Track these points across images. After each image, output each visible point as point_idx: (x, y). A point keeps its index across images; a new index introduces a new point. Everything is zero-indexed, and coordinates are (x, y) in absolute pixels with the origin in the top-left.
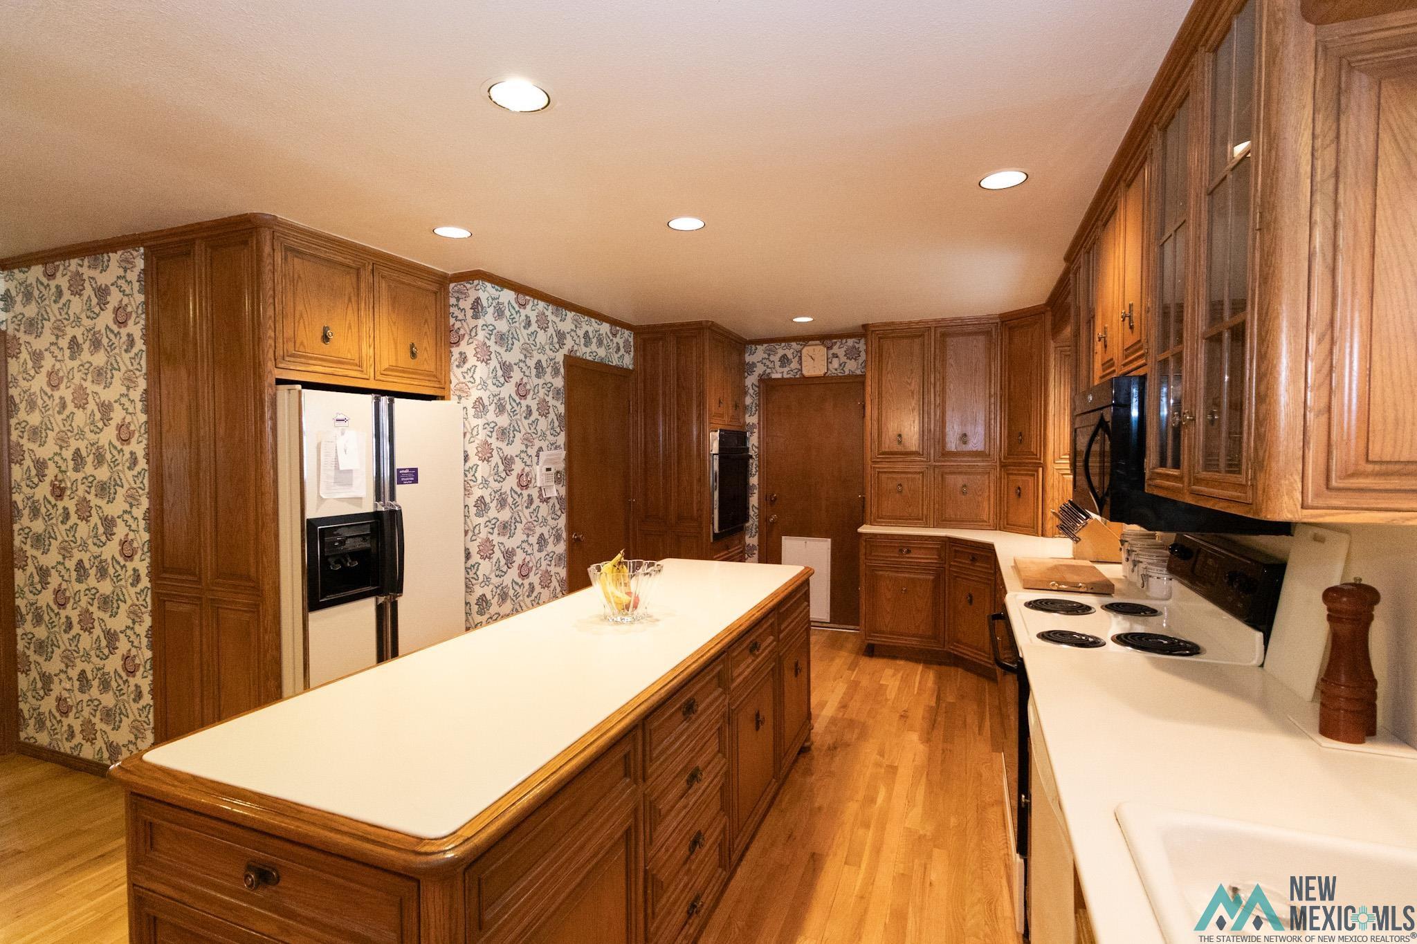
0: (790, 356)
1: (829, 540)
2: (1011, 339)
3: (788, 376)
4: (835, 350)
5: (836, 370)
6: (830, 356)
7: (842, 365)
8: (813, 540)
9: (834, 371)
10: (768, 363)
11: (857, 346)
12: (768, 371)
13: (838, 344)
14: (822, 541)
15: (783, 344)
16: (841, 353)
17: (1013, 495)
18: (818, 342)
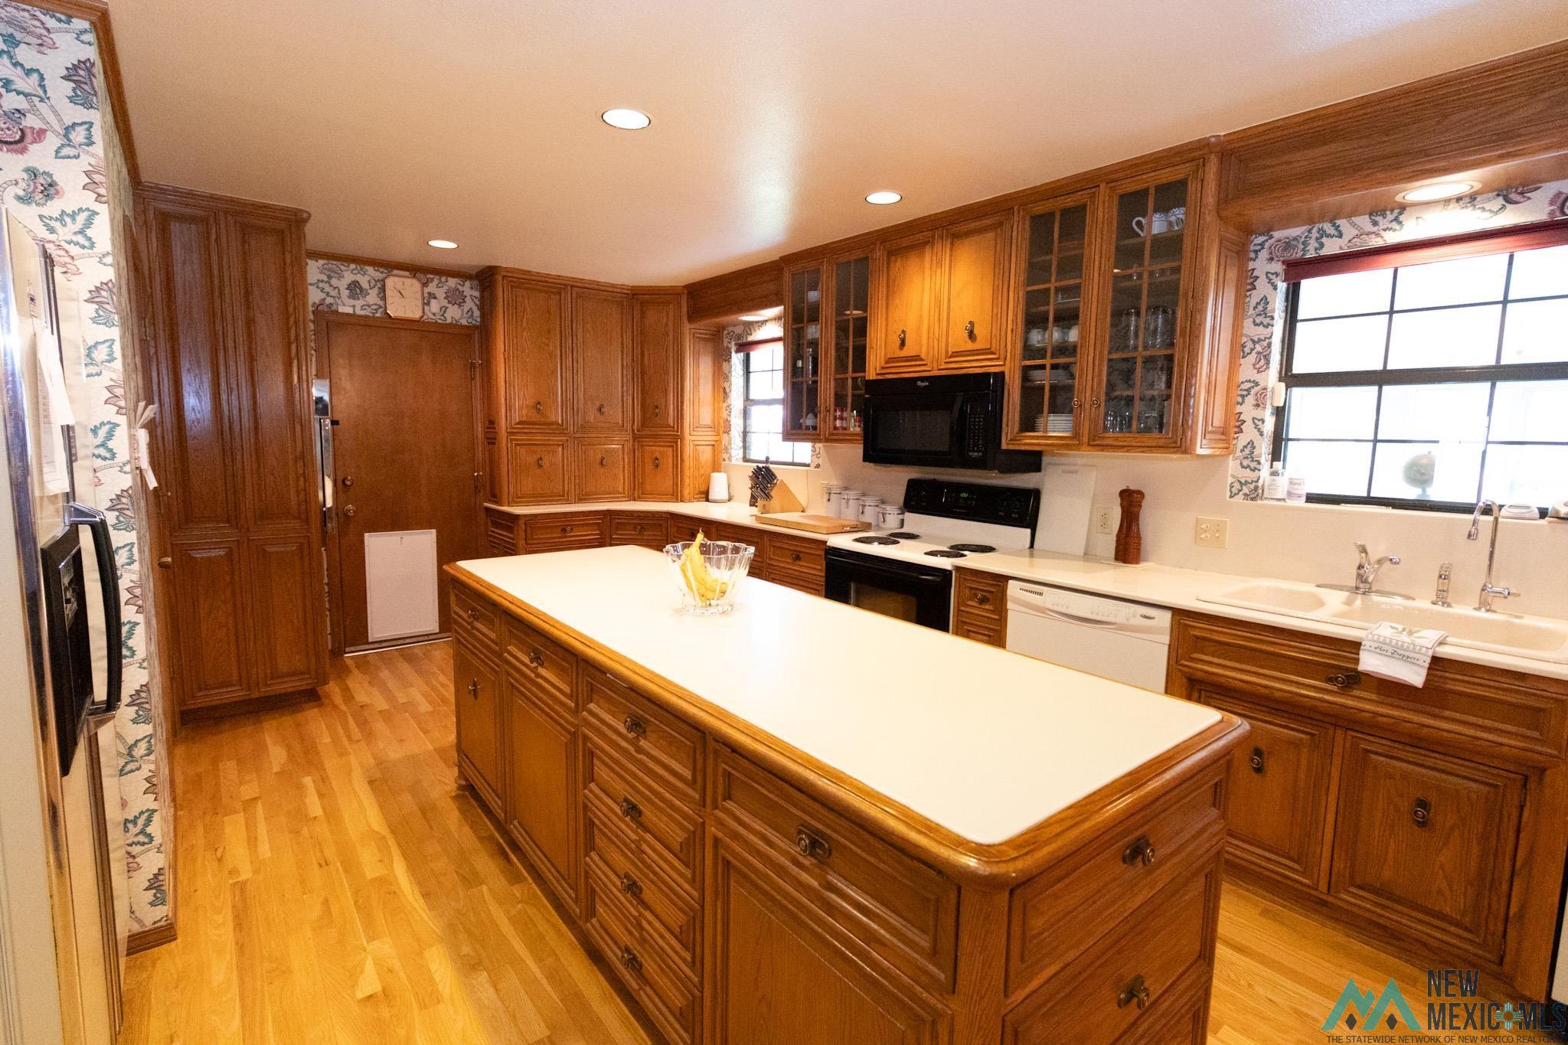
0: (365, 285)
1: (434, 531)
2: (643, 314)
3: (363, 313)
4: (432, 288)
5: (434, 315)
6: (426, 295)
7: (444, 309)
8: (410, 534)
9: (432, 316)
10: (327, 289)
11: (461, 288)
12: (329, 300)
13: (436, 281)
14: (426, 533)
15: (353, 266)
16: (441, 293)
17: (649, 466)
18: (407, 273)
